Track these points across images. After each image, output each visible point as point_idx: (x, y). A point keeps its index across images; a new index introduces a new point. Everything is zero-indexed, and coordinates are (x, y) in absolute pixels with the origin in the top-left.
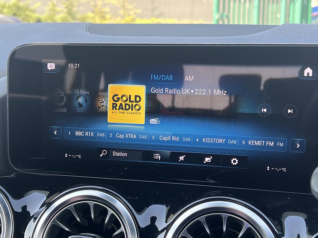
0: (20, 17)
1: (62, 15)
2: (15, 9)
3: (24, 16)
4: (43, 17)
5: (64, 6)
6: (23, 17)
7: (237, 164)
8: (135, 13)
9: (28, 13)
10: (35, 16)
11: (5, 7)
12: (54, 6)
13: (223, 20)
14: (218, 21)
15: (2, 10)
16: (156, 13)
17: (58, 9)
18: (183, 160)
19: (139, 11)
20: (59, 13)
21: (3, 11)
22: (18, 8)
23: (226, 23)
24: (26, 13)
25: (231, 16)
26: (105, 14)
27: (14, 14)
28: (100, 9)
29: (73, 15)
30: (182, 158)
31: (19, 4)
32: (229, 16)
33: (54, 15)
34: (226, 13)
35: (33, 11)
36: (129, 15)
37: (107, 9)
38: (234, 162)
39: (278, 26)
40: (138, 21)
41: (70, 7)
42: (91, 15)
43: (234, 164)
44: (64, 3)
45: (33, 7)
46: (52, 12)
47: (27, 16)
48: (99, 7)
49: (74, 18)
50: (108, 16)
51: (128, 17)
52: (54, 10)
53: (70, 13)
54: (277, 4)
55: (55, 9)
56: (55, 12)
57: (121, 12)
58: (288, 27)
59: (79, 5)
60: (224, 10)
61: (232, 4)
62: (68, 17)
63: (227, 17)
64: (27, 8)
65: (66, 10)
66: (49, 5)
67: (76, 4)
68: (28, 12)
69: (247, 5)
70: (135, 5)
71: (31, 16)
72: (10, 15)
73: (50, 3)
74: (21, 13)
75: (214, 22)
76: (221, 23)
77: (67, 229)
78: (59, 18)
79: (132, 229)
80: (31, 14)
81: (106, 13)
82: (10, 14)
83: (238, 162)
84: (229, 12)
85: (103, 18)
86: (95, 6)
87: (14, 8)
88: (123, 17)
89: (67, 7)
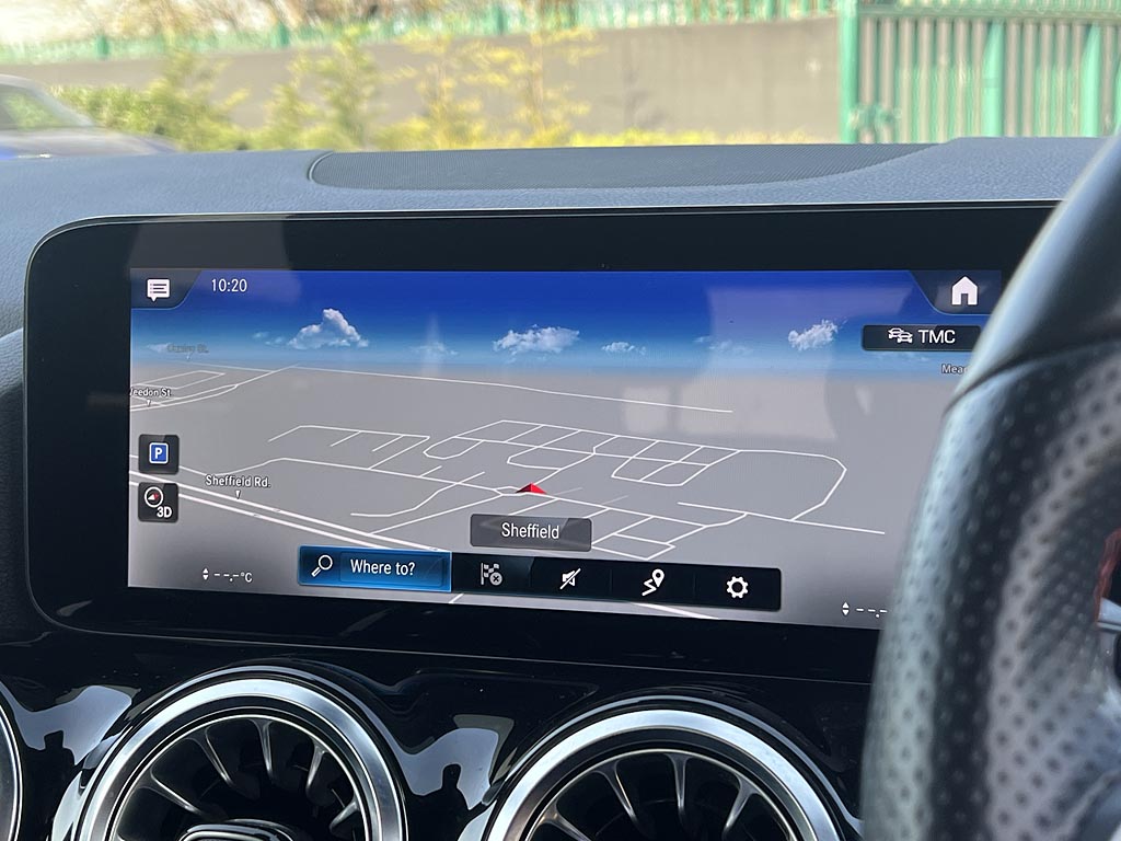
0: (178, 137)
1: (320, 129)
2: (160, 114)
3: (190, 136)
4: (257, 136)
5: (325, 98)
6: (187, 139)
7: (744, 595)
8: (569, 116)
9: (205, 124)
10: (230, 133)
11: (128, 108)
12: (293, 97)
13: (875, 132)
14: (857, 134)
15: (119, 115)
16: (642, 112)
17: (309, 108)
18: (573, 584)
19: (582, 109)
20: (309, 121)
21: (120, 118)
22: (173, 108)
23: (886, 139)
24: (199, 124)
25: (902, 115)
26: (466, 123)
27: (160, 131)
28: (448, 105)
29: (358, 128)
30: (568, 578)
31: (178, 95)
32: (898, 117)
33: (294, 130)
34: (885, 106)
35: (220, 118)
36: (547, 123)
37: (474, 105)
38: (737, 587)
39: (932, 148)
40: (579, 141)
41: (347, 101)
42: (417, 125)
43: (734, 595)
44: (328, 89)
45: (220, 105)
46: (285, 121)
47: (203, 136)
48: (446, 98)
49: (359, 139)
50: (477, 128)
51: (546, 128)
52: (295, 112)
53: (348, 122)
54: (1066, 73)
55: (297, 109)
56: (298, 120)
57: (523, 113)
58: (969, 150)
59: (376, 95)
60: (877, 97)
61: (905, 74)
62: (341, 136)
63: (890, 119)
64: (203, 109)
65: (332, 113)
66: (278, 96)
67: (368, 91)
68: (207, 120)
69: (962, 74)
70: (566, 88)
71: (214, 136)
72: (143, 133)
73: (278, 90)
74: (182, 125)
75: (845, 139)
76: (867, 139)
77: (189, 807)
78: (309, 139)
79: (385, 802)
80: (215, 127)
81: (471, 117)
82: (146, 130)
83: (747, 588)
84: (895, 102)
85: (460, 133)
86: (434, 96)
87: (159, 110)
88: (528, 131)
89: (336, 103)
